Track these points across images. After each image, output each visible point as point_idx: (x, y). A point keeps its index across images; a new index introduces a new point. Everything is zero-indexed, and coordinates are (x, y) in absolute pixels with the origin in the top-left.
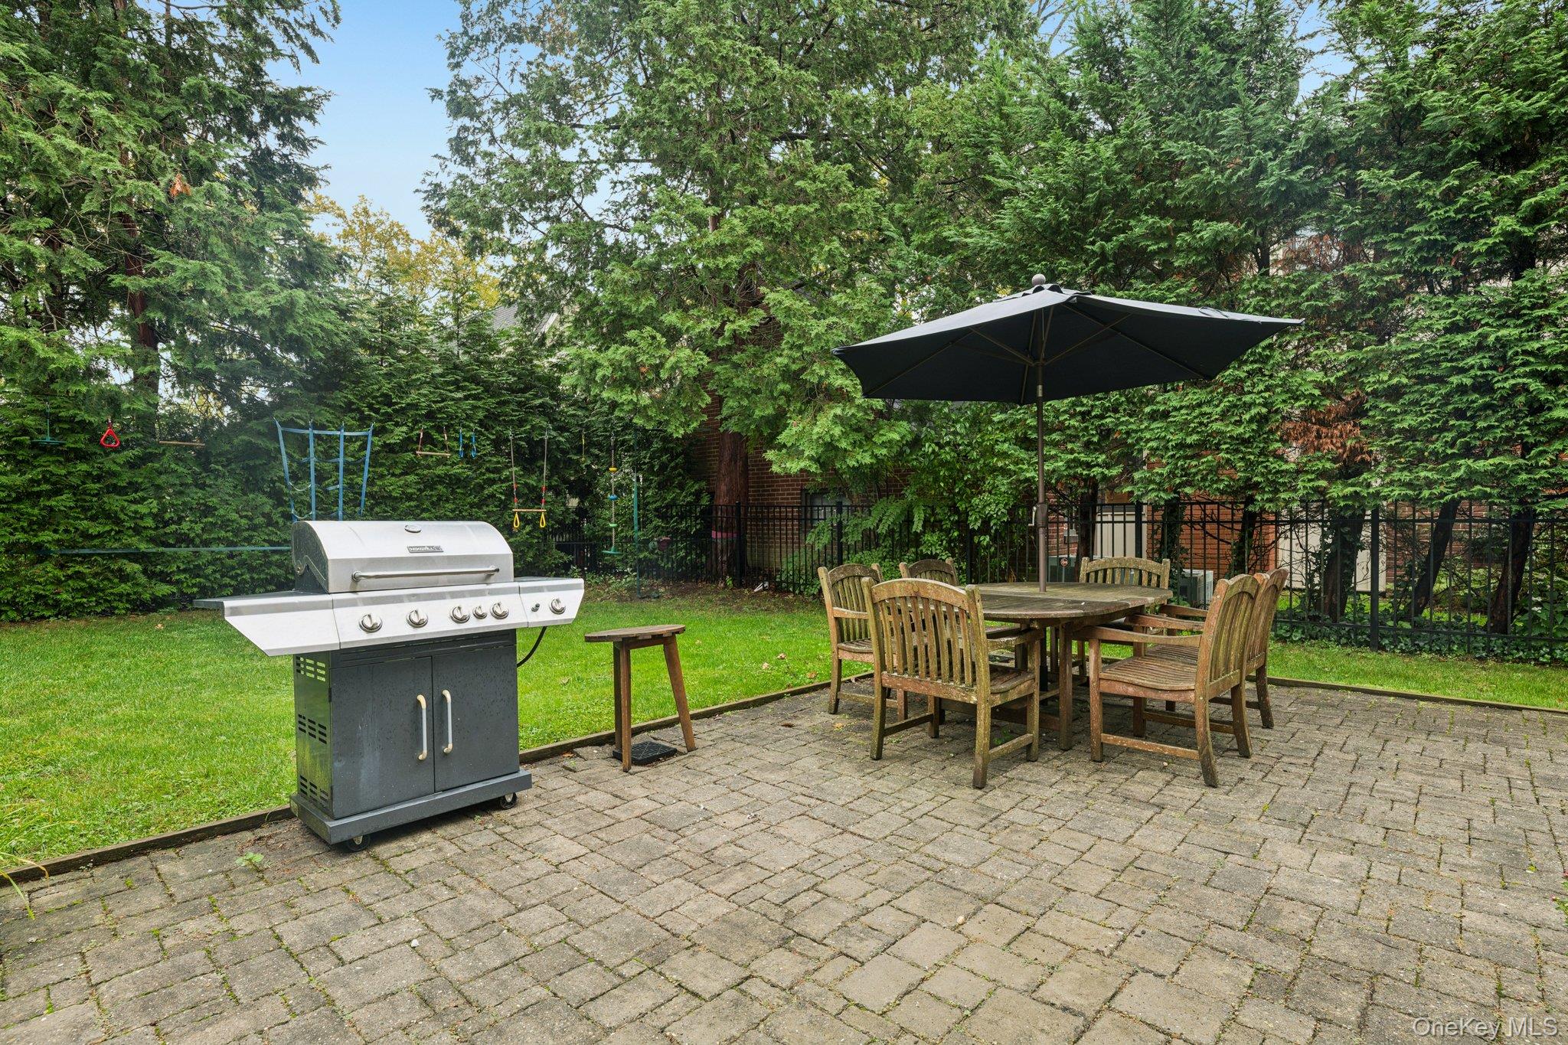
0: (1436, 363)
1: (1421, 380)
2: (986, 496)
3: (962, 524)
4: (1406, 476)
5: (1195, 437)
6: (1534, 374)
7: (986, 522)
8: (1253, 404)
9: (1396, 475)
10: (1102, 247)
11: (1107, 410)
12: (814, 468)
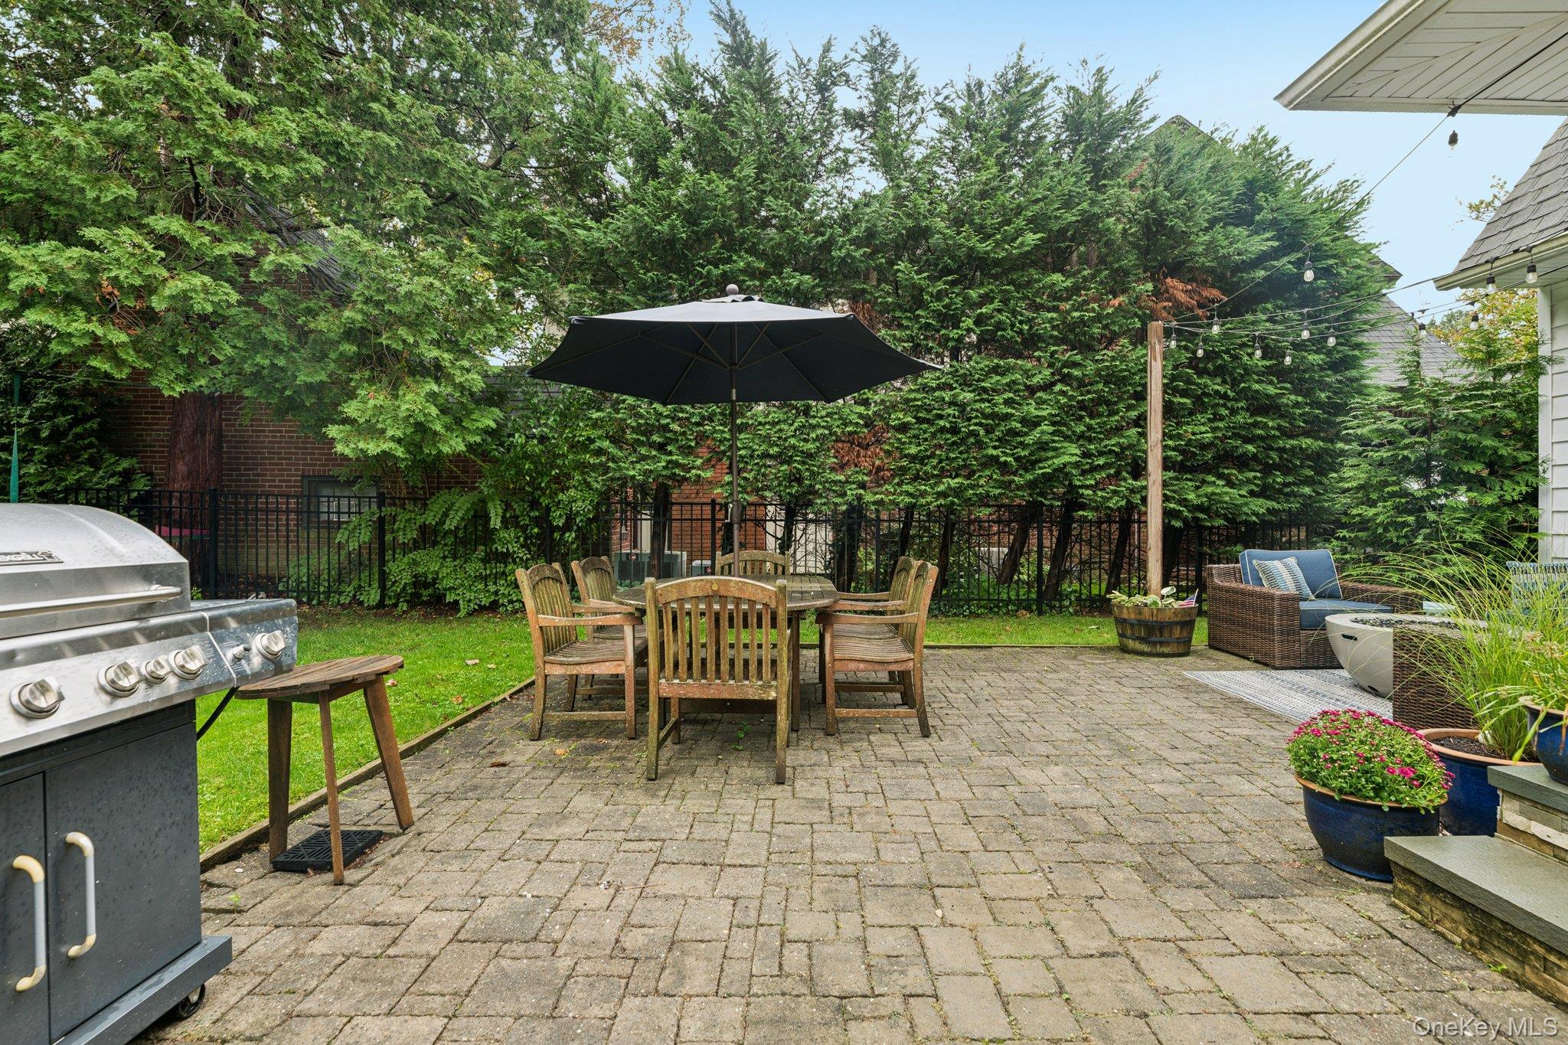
0: (929, 411)
1: (920, 420)
2: (572, 492)
3: (543, 521)
4: (910, 489)
5: (776, 449)
6: (980, 424)
7: (570, 519)
8: (818, 426)
9: (905, 487)
10: (709, 272)
11: (703, 418)
12: (400, 452)
